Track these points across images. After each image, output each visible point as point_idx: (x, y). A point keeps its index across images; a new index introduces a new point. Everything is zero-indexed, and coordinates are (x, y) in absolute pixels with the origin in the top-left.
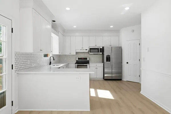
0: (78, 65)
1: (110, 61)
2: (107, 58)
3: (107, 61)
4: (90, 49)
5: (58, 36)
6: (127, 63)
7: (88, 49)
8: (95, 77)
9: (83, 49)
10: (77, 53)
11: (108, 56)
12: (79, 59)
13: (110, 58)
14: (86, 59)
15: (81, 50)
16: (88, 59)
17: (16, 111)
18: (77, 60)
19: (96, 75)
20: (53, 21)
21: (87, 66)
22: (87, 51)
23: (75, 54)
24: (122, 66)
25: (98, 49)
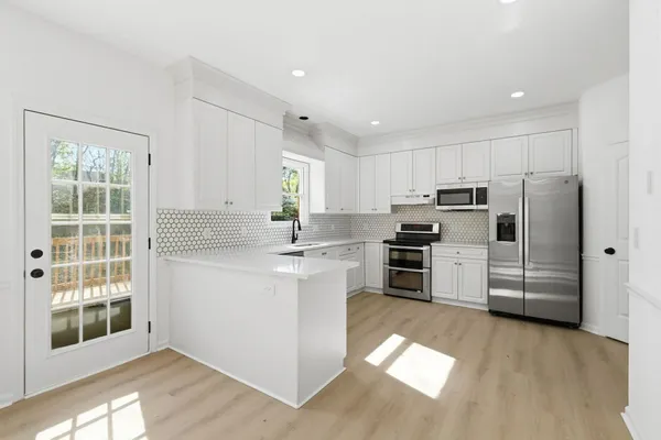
0: (391, 250)
1: (514, 240)
2: (499, 226)
3: (499, 239)
4: (440, 192)
5: (323, 160)
7: (434, 195)
8: (454, 296)
9: (414, 193)
10: (395, 208)
11: (505, 216)
12: (404, 227)
13: (514, 224)
14: (430, 227)
15: (407, 196)
16: (436, 229)
17: (160, 346)
18: (399, 230)
19: (455, 288)
20: (302, 118)
21: (421, 251)
22: (426, 201)
23: (390, 212)
24: (584, 262)
25: (470, 191)
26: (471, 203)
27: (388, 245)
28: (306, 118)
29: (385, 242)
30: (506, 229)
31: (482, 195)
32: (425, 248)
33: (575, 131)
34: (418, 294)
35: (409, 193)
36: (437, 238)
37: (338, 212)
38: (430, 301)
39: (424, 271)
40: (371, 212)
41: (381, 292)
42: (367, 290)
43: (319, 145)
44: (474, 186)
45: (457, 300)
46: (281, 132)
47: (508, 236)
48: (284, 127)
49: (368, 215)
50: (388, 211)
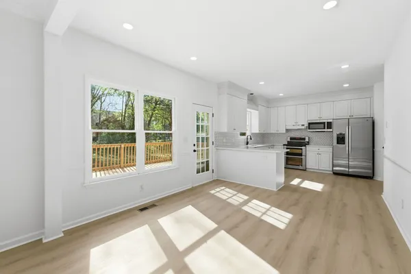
0: (287, 148)
1: (344, 144)
2: (338, 138)
3: (338, 143)
4: (309, 124)
5: (258, 110)
7: (306, 125)
8: (316, 168)
9: (297, 124)
10: (287, 130)
11: (341, 134)
12: (291, 139)
13: (344, 137)
14: (304, 139)
16: (307, 140)
18: (289, 140)
19: (317, 164)
20: (251, 94)
22: (303, 127)
24: (375, 152)
25: (324, 123)
26: (324, 128)
28: (253, 94)
29: (284, 145)
30: (341, 139)
31: (330, 125)
32: (303, 148)
33: (372, 98)
34: (300, 167)
35: (294, 124)
36: (308, 143)
38: (306, 170)
39: (303, 157)
40: (276, 132)
43: (256, 104)
44: (326, 121)
46: (246, 101)
47: (342, 142)
48: (248, 99)
49: (274, 134)
50: (285, 132)
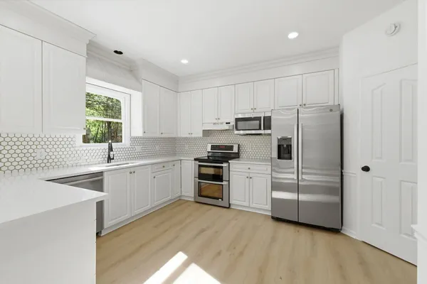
0: (200, 166)
1: (291, 158)
2: (279, 147)
3: (279, 158)
4: (237, 120)
5: (141, 91)
6: (366, 169)
7: (233, 123)
8: (246, 204)
9: (219, 121)
10: (207, 133)
11: (284, 139)
12: (213, 147)
13: (291, 145)
14: (231, 148)
15: (214, 124)
16: (235, 150)
18: (209, 149)
19: (247, 197)
20: (116, 52)
21: (222, 167)
22: (227, 127)
23: (201, 136)
24: (344, 177)
25: (259, 119)
26: (260, 129)
27: (197, 162)
28: (121, 53)
29: (195, 160)
30: (284, 150)
31: (267, 123)
32: (225, 165)
33: (336, 71)
34: (219, 202)
35: (216, 121)
36: (237, 156)
37: (158, 135)
38: (229, 208)
39: (224, 183)
40: (188, 136)
41: (193, 200)
42: (183, 198)
43: (137, 79)
44: (262, 115)
45: (249, 207)
46: (85, 59)
47: (286, 156)
48: (87, 54)
49: (186, 138)
50: (201, 135)
